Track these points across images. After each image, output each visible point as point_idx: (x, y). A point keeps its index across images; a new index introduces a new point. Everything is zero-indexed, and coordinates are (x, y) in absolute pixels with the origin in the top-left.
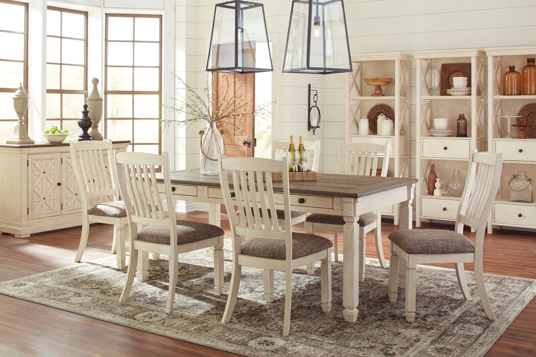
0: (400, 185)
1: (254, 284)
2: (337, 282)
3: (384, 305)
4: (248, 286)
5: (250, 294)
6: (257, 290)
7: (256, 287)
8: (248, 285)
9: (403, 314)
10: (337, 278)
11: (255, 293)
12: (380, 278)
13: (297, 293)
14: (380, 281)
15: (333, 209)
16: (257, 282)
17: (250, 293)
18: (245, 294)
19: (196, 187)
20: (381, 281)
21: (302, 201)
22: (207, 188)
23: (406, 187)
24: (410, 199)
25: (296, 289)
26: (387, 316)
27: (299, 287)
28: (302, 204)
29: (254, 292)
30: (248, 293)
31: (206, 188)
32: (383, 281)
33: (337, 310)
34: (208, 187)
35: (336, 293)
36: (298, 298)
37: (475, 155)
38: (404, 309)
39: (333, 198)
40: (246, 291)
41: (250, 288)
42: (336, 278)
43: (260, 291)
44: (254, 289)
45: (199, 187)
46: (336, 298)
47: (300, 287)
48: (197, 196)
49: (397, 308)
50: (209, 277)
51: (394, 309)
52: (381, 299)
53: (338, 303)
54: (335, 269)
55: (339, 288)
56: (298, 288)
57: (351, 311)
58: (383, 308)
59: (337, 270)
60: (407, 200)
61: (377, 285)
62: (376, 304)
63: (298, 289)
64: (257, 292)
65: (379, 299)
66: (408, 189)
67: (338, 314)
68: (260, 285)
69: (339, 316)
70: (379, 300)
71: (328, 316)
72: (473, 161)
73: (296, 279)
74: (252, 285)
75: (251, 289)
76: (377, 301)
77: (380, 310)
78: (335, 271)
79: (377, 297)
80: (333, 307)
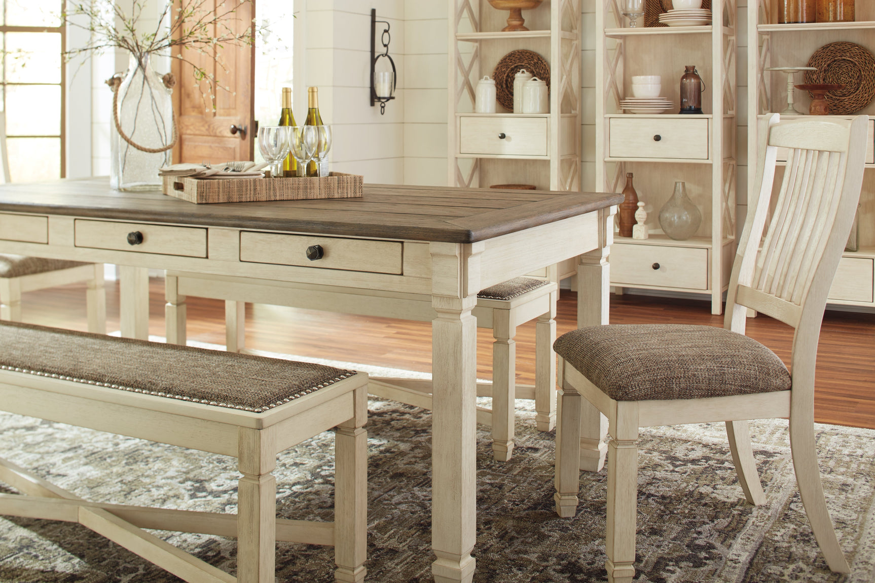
0: (583, 208)
1: (211, 466)
2: (421, 455)
3: (543, 530)
4: (191, 476)
5: (191, 502)
6: (213, 486)
7: (212, 476)
8: (192, 470)
9: (597, 558)
10: (424, 444)
11: (205, 497)
12: (528, 440)
13: (317, 493)
14: (529, 448)
15: (402, 274)
16: (220, 461)
17: (193, 496)
18: (179, 501)
19: (46, 219)
20: (531, 448)
21: (317, 253)
22: (72, 222)
23: (595, 214)
24: (605, 245)
25: (317, 481)
26: (554, 570)
27: (323, 473)
28: (316, 263)
29: (204, 494)
30: (187, 497)
31: (70, 219)
32: (536, 450)
33: (416, 550)
34: (75, 219)
35: (417, 493)
36: (316, 512)
37: (773, 130)
38: (597, 542)
39: (402, 243)
40: (183, 491)
41: (197, 481)
42: (420, 442)
43: (221, 488)
44: (206, 485)
45: (53, 219)
46: (418, 508)
47: (327, 473)
48: (48, 244)
49: (577, 538)
50: (99, 449)
51: (572, 542)
52: (535, 508)
53: (421, 525)
54: (420, 417)
55: (425, 474)
56: (322, 477)
57: (454, 566)
58: (542, 537)
59: (423, 418)
60: (596, 247)
61: (522, 462)
62: (522, 524)
63: (320, 480)
64: (211, 493)
65: (528, 508)
66: (599, 219)
67: (420, 567)
68: (225, 469)
69: (422, 576)
70: (530, 512)
71: (390, 574)
72: (768, 144)
73: (320, 447)
74: (204, 473)
75: (198, 485)
76: (523, 514)
77: (534, 546)
78: (420, 421)
79: (523, 501)
80: (409, 540)
